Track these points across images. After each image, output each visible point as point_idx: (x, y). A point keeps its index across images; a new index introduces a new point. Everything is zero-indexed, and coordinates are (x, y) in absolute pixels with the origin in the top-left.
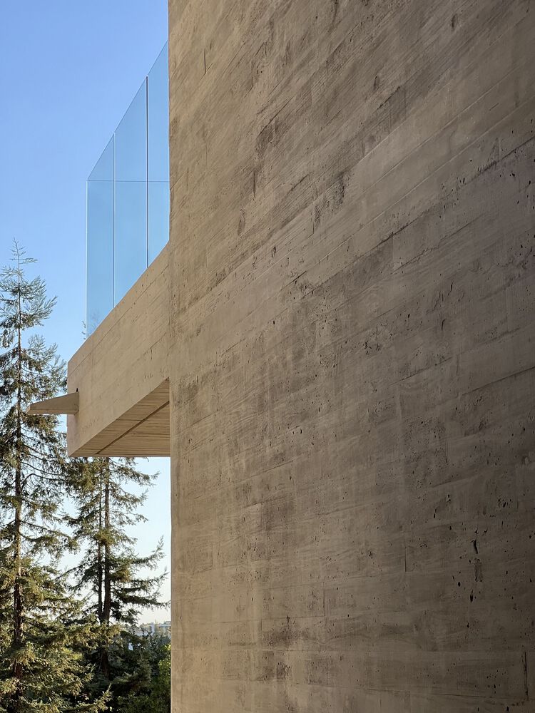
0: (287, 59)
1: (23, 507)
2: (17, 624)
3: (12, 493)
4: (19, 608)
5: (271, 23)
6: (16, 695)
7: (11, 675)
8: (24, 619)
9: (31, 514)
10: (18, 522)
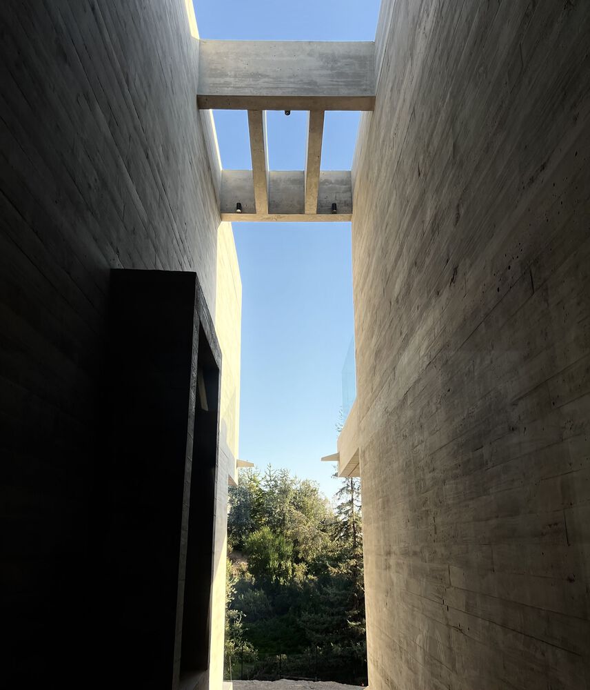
0: (380, 325)
1: (354, 493)
2: (355, 539)
3: (350, 488)
4: (355, 533)
5: (376, 312)
6: (356, 566)
7: (353, 558)
8: (357, 536)
9: (358, 496)
10: (352, 499)
